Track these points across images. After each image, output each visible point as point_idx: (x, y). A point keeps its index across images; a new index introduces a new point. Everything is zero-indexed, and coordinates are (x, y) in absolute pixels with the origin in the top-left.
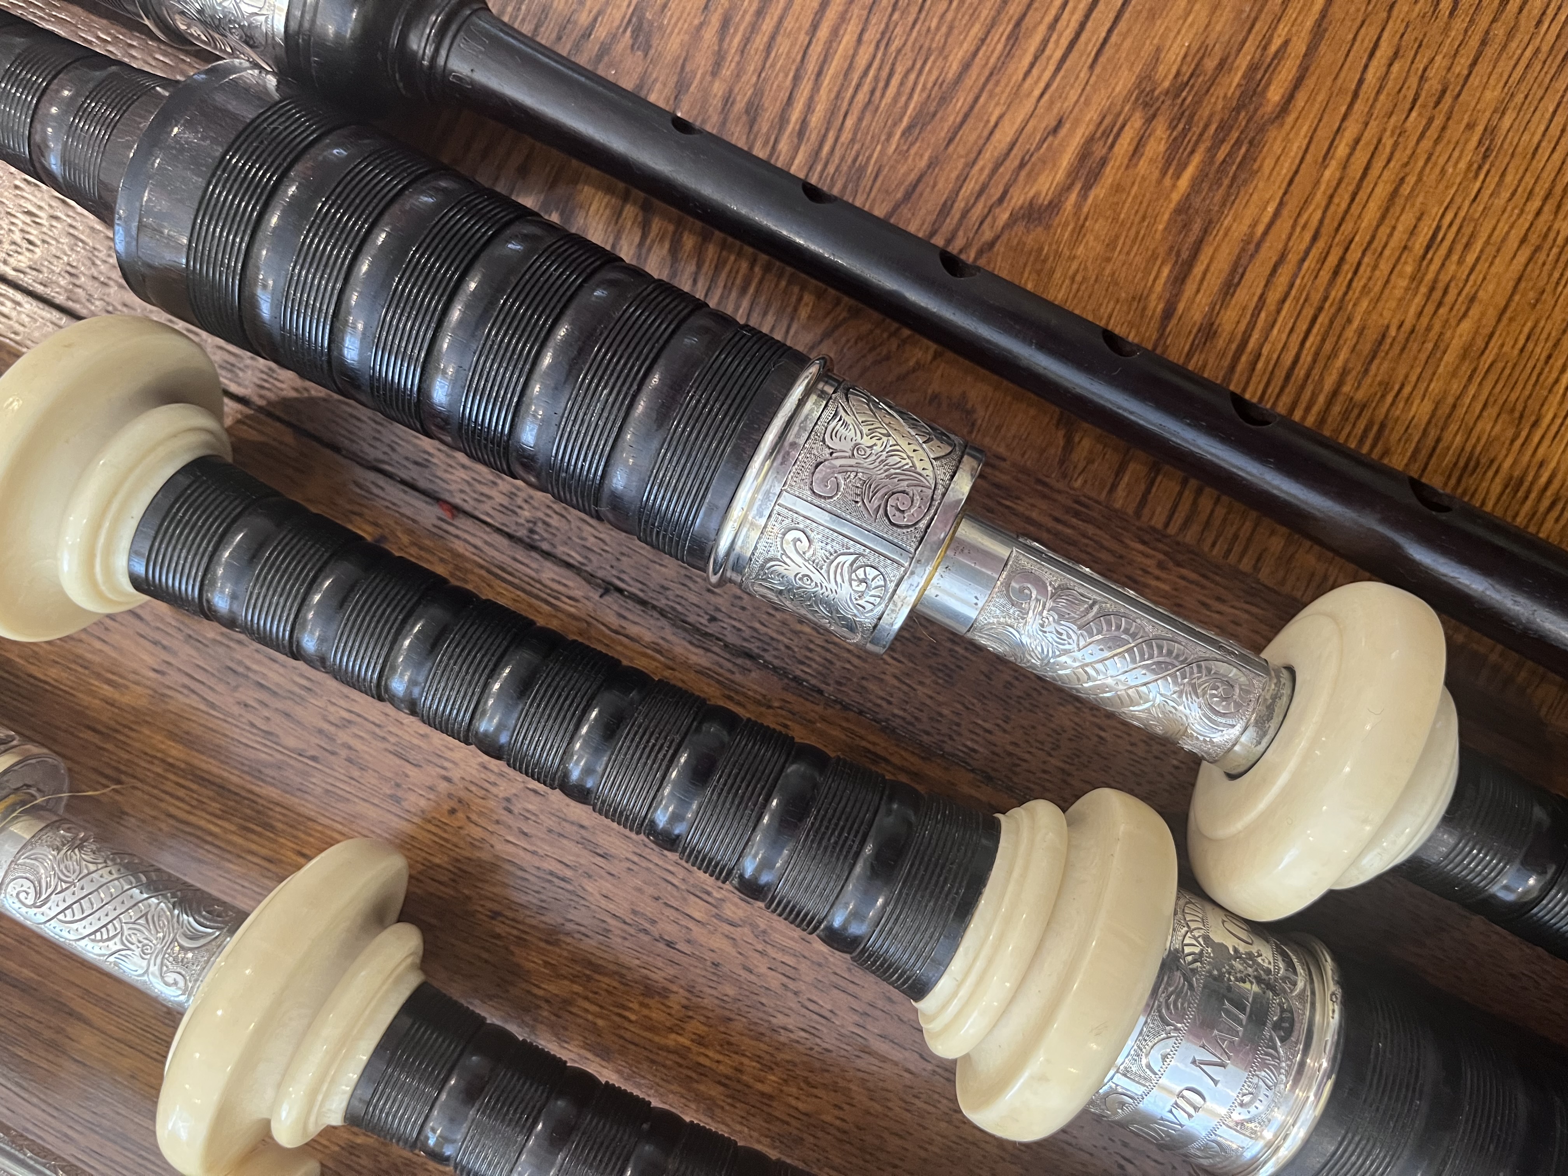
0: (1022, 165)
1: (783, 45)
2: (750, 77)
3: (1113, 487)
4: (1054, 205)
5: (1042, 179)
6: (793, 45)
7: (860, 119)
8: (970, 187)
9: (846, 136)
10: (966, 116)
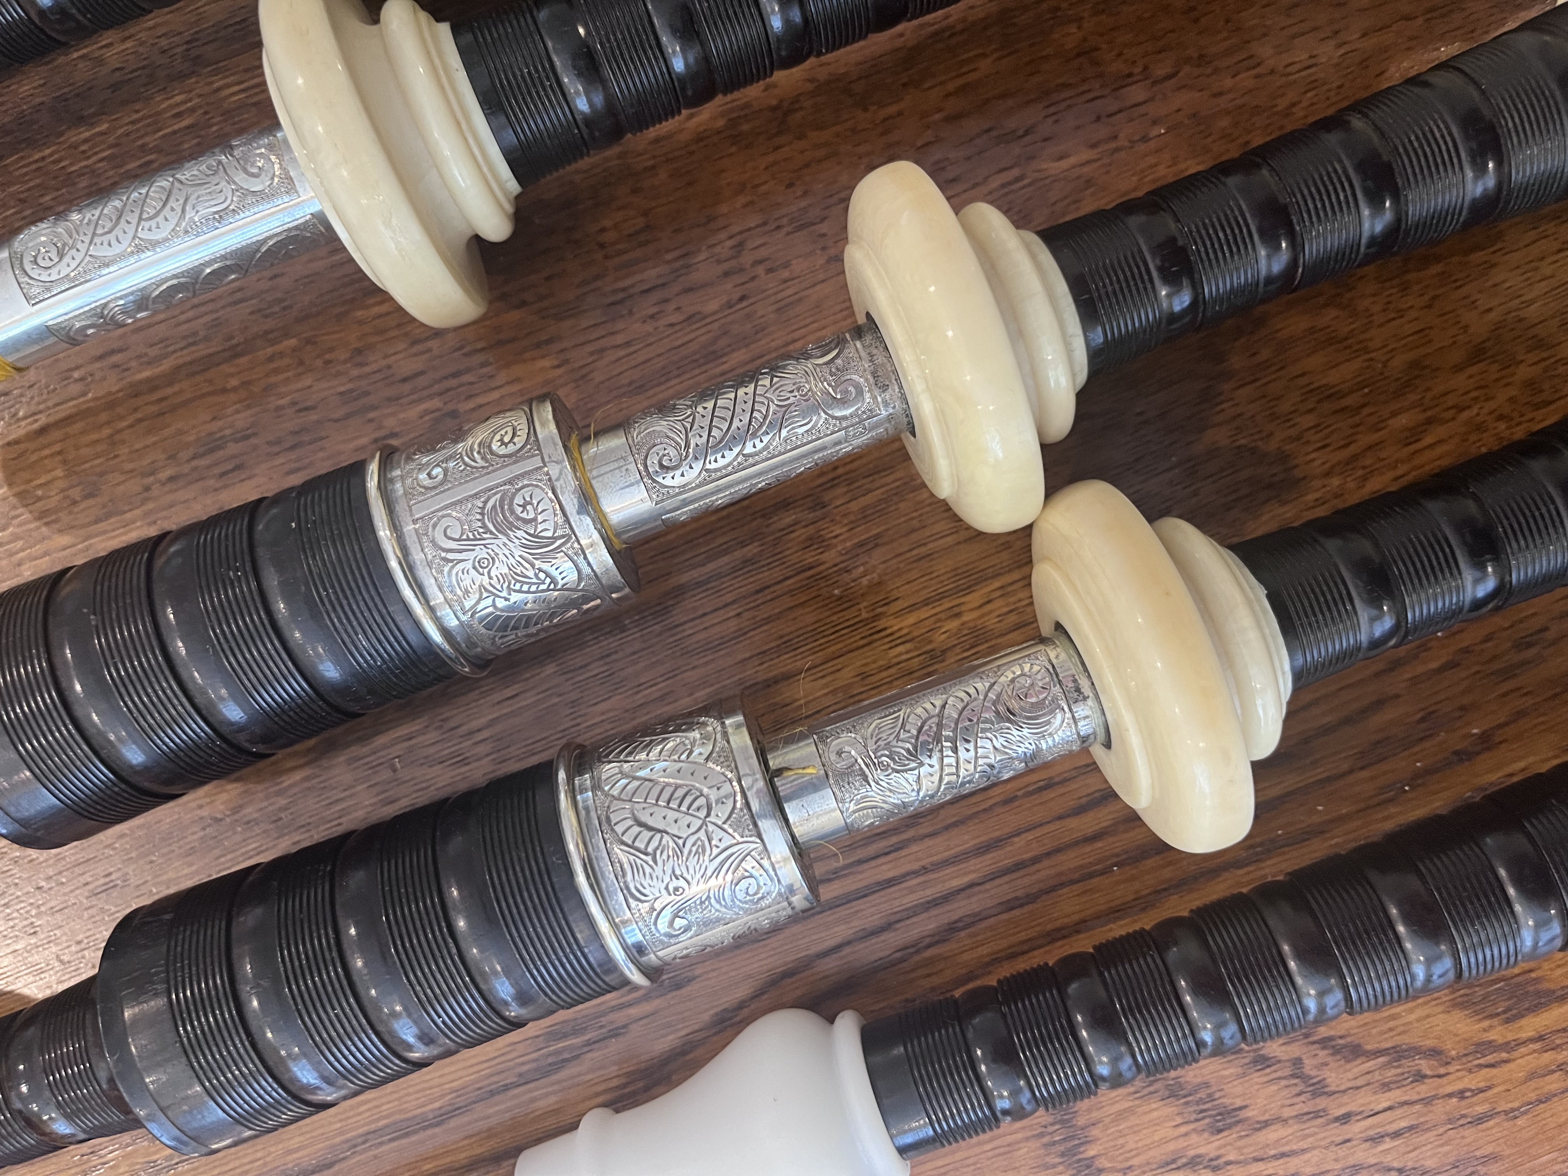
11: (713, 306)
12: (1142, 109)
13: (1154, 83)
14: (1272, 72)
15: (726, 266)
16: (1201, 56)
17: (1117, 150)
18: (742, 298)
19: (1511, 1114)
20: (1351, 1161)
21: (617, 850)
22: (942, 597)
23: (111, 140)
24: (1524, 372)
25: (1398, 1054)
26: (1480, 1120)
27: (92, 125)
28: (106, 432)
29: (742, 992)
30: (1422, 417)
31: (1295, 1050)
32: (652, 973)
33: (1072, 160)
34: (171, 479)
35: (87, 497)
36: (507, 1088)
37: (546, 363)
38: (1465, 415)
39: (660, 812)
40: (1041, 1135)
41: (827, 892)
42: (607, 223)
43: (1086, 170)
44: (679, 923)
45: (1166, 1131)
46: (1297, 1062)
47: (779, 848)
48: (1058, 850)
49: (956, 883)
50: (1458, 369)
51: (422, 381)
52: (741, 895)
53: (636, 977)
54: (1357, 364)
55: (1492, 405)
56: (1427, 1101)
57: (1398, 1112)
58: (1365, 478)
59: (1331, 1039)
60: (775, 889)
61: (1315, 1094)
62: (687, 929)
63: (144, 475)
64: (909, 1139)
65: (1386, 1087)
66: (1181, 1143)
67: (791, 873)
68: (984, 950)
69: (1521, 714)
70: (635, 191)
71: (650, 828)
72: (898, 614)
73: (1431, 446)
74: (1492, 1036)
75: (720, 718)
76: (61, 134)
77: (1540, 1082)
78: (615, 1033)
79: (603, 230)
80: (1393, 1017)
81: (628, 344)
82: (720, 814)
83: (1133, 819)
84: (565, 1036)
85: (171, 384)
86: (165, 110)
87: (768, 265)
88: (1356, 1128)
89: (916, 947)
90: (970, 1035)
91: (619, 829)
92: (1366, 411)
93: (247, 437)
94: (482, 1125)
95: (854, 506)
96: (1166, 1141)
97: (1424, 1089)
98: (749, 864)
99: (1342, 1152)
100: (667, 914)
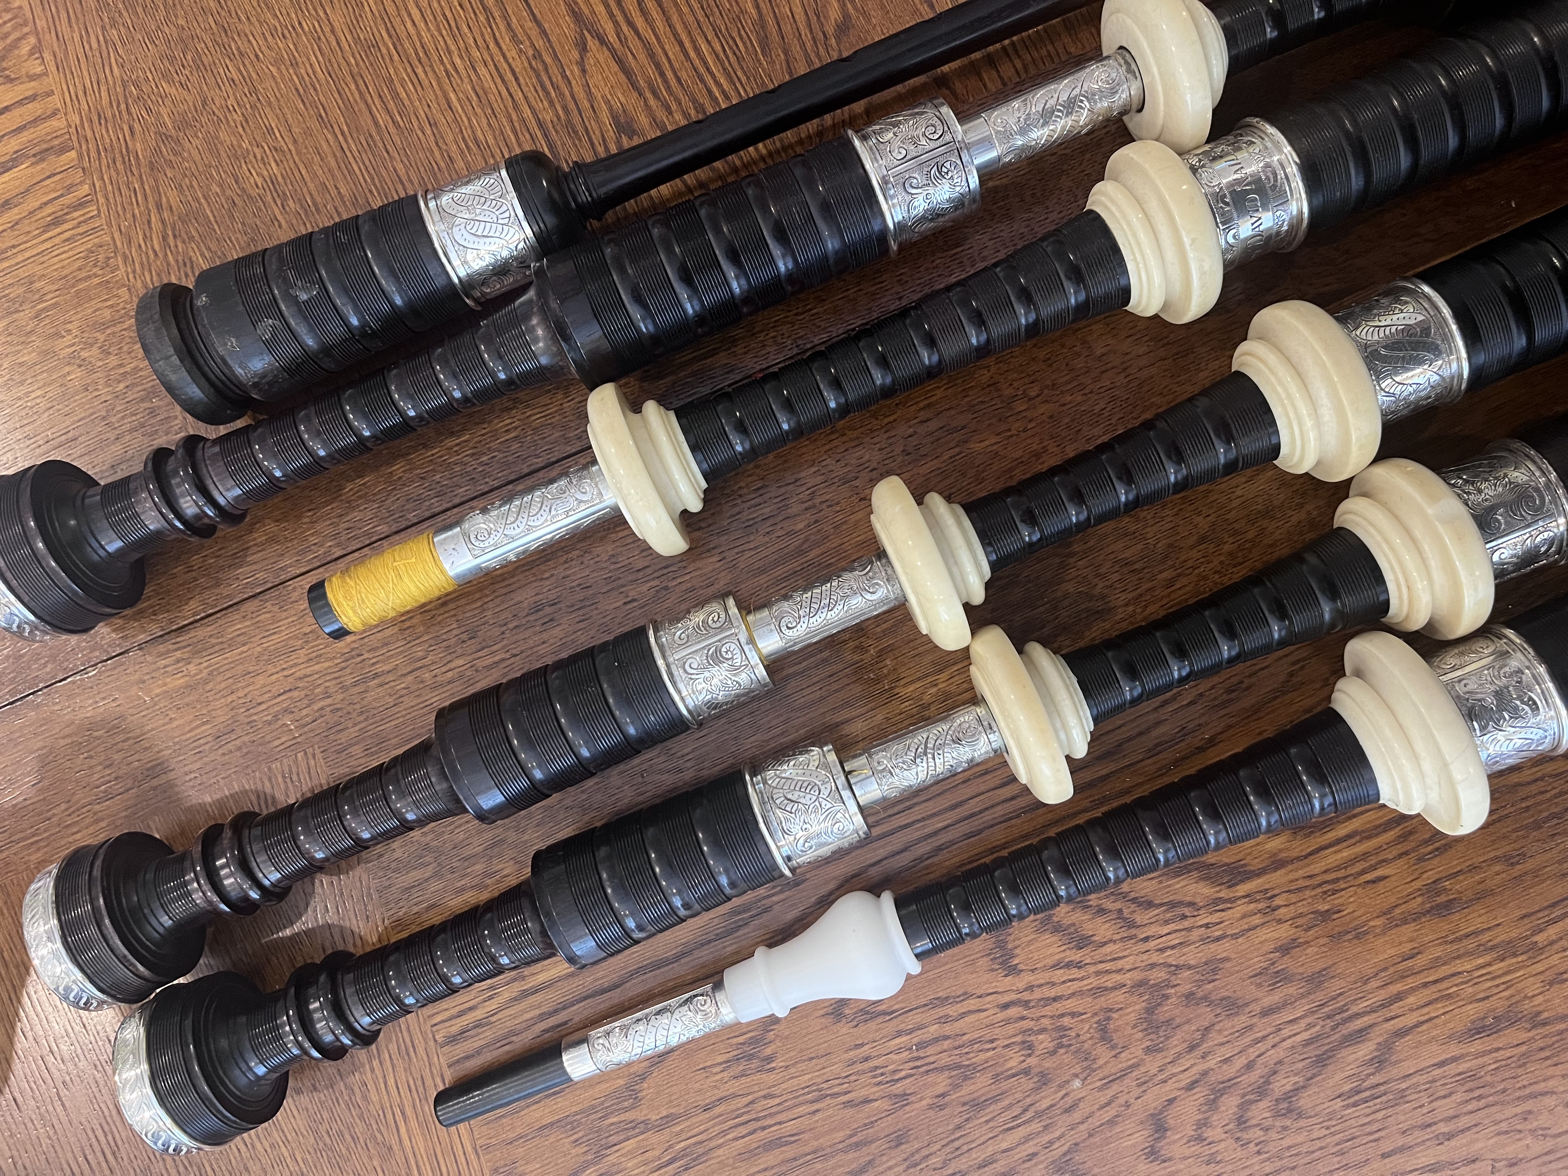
0: (818, 17)
1: (683, 75)
2: (684, 100)
3: (985, 86)
4: (846, 16)
5: (831, 13)
6: (686, 71)
7: (742, 68)
8: (809, 45)
9: (744, 79)
10: (778, 23)
11: (801, 526)
12: (1024, 414)
13: (1029, 400)
14: (1091, 392)
15: (806, 505)
16: (1054, 385)
17: (1011, 436)
18: (816, 521)
19: (1235, 936)
20: (1150, 962)
21: (778, 811)
22: (927, 676)
23: (471, 445)
24: (1227, 548)
25: (1173, 905)
26: (1218, 939)
27: (459, 437)
28: (479, 604)
29: (832, 886)
30: (1175, 573)
31: (1118, 905)
32: (793, 870)
33: (987, 443)
34: (516, 627)
35: (470, 639)
36: (710, 942)
37: (715, 559)
38: (1197, 571)
39: (797, 794)
40: (989, 954)
41: (876, 832)
42: (742, 484)
43: (994, 447)
44: (807, 845)
45: (1054, 949)
46: (1120, 911)
47: (853, 808)
48: (993, 806)
49: (940, 825)
50: (1192, 547)
51: (649, 571)
52: (836, 831)
53: (787, 872)
54: (1140, 546)
55: (1211, 565)
56: (1189, 929)
57: (1173, 936)
58: (1146, 607)
59: (1136, 898)
60: (851, 827)
61: (1129, 928)
62: (811, 848)
63: (501, 626)
64: (919, 950)
65: (1167, 922)
66: (1062, 955)
67: (859, 819)
68: (957, 859)
69: (1230, 727)
70: (756, 467)
71: (792, 801)
72: (905, 686)
73: (1180, 588)
74: (1221, 895)
75: (821, 748)
76: (442, 441)
77: (1251, 919)
78: (767, 910)
79: (740, 488)
80: (1169, 886)
81: (756, 548)
82: (825, 792)
83: (1026, 790)
84: (740, 913)
85: (513, 577)
86: (501, 428)
87: (829, 503)
88: (1152, 944)
89: (920, 859)
90: (948, 898)
91: (778, 802)
92: (1146, 571)
93: (555, 604)
94: (701, 960)
95: (878, 629)
96: (1052, 955)
97: (1186, 923)
98: (839, 815)
99: (1145, 957)
100: (801, 841)
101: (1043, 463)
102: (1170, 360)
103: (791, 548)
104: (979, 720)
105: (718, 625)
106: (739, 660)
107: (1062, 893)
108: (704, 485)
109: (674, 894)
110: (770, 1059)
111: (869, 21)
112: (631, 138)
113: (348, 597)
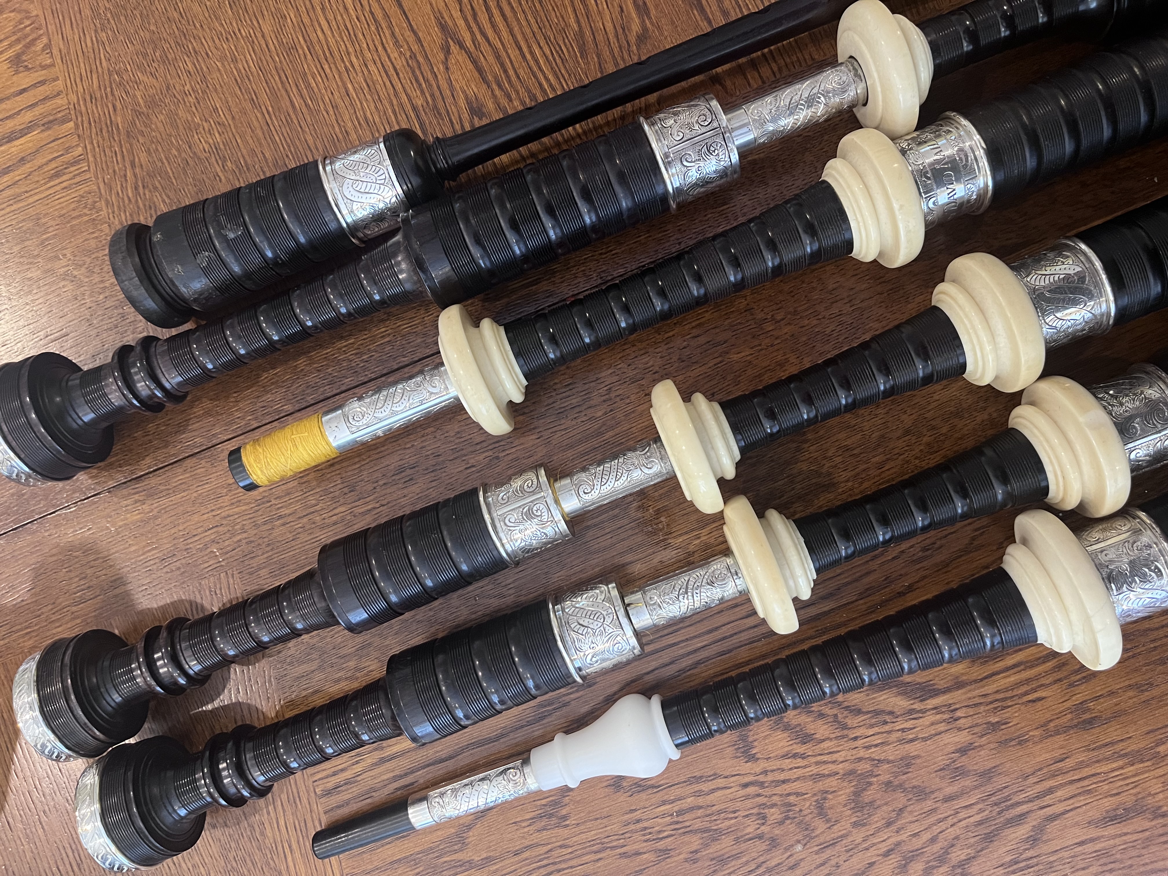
0: (624, 30)
1: (521, 72)
2: (522, 91)
3: (749, 84)
4: (645, 29)
5: (633, 27)
6: (524, 69)
7: (565, 67)
8: (616, 51)
9: (566, 77)
10: (593, 34)
11: (599, 414)
12: (771, 333)
13: (776, 323)
14: (824, 318)
15: (604, 398)
16: (795, 311)
17: (761, 350)
18: (611, 411)
19: (925, 739)
20: (858, 756)
21: (572, 633)
22: (693, 530)
23: (356, 346)
24: (925, 439)
25: (877, 713)
26: (912, 741)
27: (347, 340)
28: (357, 466)
29: (615, 688)
30: (884, 458)
31: (835, 711)
32: (583, 678)
33: (743, 354)
34: (385, 484)
35: (350, 492)
36: (522, 727)
37: (534, 437)
38: (902, 457)
39: (587, 620)
40: (734, 745)
41: (648, 649)
42: (556, 381)
43: (748, 358)
44: (594, 659)
45: (784, 743)
46: (836, 716)
47: (629, 633)
48: (740, 632)
49: (699, 645)
50: (899, 438)
51: (484, 444)
52: (616, 650)
53: (578, 679)
54: (859, 436)
55: (914, 453)
56: (889, 732)
57: (876, 737)
58: (862, 483)
59: (849, 707)
60: (628, 648)
61: (843, 729)
62: (597, 662)
63: (373, 483)
64: (679, 741)
65: (872, 726)
66: (790, 748)
67: (634, 641)
68: (711, 672)
69: (925, 577)
70: (568, 368)
71: (583, 626)
72: (674, 537)
73: (888, 470)
74: (914, 707)
75: (607, 585)
76: (334, 343)
77: (937, 726)
78: (565, 705)
79: (556, 383)
80: (874, 698)
81: (565, 429)
82: (608, 620)
83: (764, 622)
84: (545, 706)
85: (383, 446)
86: (377, 335)
87: (621, 397)
88: (860, 742)
89: (683, 670)
90: (702, 702)
91: (572, 626)
92: (862, 456)
93: (414, 467)
94: (514, 742)
95: (656, 494)
96: (783, 747)
97: (887, 728)
98: (619, 638)
99: (854, 752)
100: (589, 657)
101: (786, 370)
102: (886, 294)
103: (592, 430)
104: (728, 569)
105: (532, 489)
106: (546, 517)
107: (790, 702)
108: (525, 383)
109: (492, 693)
110: (565, 818)
111: (662, 34)
112: (481, 119)
113: (257, 460)
